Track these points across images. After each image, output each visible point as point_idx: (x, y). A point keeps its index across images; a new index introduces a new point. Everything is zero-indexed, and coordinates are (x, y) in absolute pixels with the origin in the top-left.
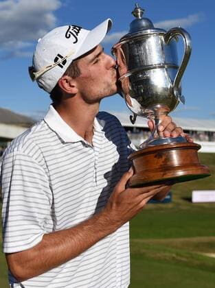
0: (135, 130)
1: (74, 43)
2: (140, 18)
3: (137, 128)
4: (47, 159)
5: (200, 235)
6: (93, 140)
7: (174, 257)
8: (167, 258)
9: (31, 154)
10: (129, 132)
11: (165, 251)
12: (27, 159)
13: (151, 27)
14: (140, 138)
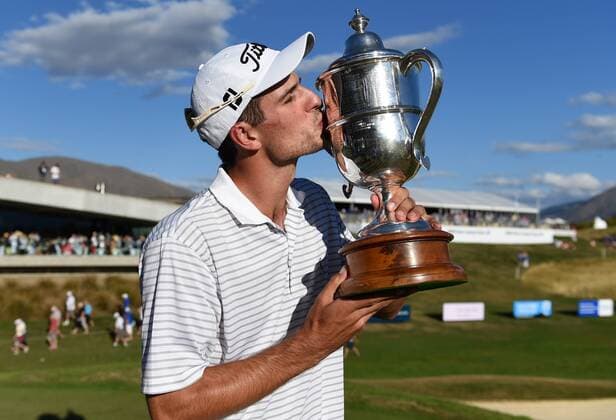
0: (352, 208)
1: (254, 70)
2: (362, 31)
3: (356, 205)
4: (213, 250)
5: (455, 372)
6: (286, 222)
7: (413, 407)
8: (404, 409)
9: (188, 243)
10: (344, 210)
11: (399, 397)
12: (183, 249)
13: (379, 46)
14: (360, 221)
